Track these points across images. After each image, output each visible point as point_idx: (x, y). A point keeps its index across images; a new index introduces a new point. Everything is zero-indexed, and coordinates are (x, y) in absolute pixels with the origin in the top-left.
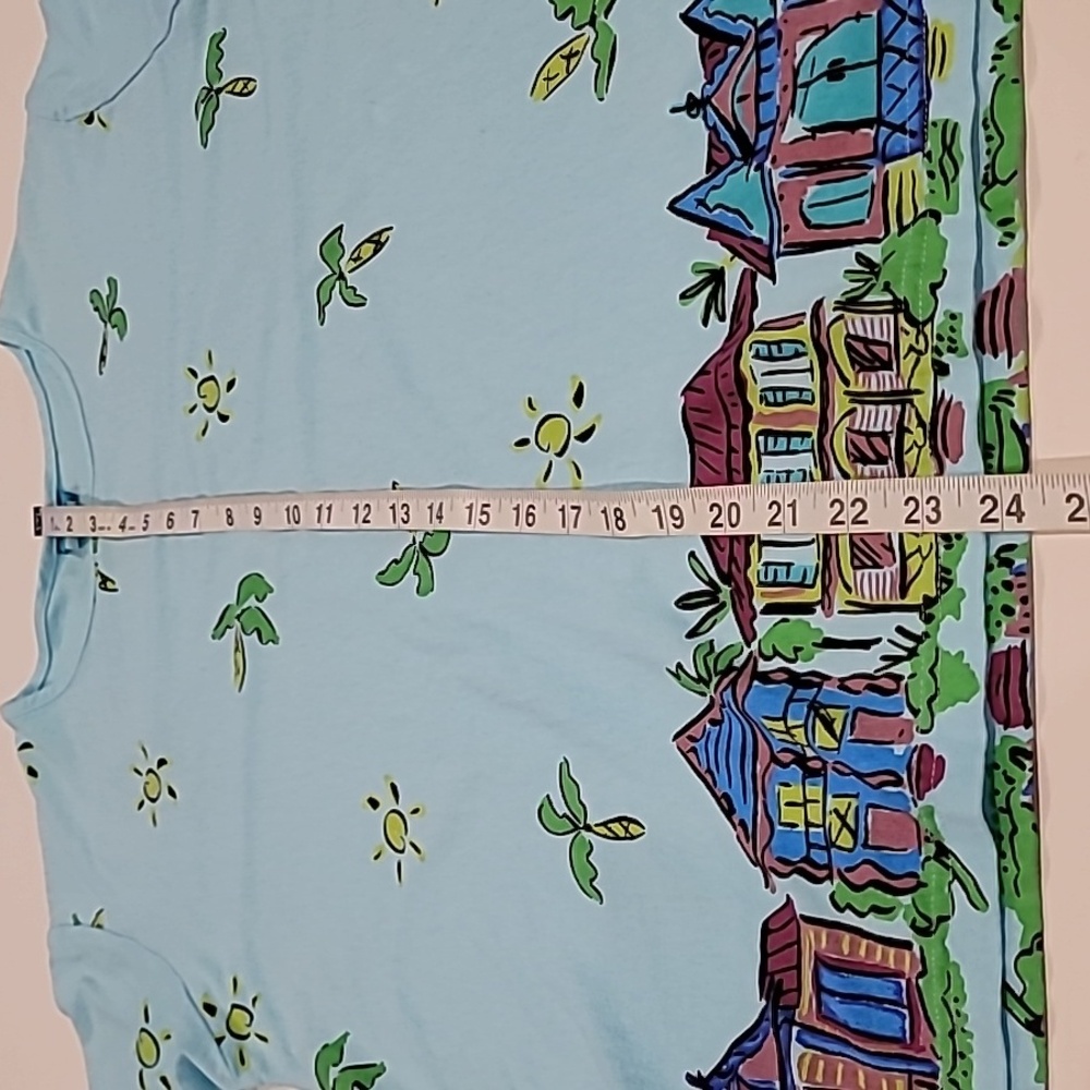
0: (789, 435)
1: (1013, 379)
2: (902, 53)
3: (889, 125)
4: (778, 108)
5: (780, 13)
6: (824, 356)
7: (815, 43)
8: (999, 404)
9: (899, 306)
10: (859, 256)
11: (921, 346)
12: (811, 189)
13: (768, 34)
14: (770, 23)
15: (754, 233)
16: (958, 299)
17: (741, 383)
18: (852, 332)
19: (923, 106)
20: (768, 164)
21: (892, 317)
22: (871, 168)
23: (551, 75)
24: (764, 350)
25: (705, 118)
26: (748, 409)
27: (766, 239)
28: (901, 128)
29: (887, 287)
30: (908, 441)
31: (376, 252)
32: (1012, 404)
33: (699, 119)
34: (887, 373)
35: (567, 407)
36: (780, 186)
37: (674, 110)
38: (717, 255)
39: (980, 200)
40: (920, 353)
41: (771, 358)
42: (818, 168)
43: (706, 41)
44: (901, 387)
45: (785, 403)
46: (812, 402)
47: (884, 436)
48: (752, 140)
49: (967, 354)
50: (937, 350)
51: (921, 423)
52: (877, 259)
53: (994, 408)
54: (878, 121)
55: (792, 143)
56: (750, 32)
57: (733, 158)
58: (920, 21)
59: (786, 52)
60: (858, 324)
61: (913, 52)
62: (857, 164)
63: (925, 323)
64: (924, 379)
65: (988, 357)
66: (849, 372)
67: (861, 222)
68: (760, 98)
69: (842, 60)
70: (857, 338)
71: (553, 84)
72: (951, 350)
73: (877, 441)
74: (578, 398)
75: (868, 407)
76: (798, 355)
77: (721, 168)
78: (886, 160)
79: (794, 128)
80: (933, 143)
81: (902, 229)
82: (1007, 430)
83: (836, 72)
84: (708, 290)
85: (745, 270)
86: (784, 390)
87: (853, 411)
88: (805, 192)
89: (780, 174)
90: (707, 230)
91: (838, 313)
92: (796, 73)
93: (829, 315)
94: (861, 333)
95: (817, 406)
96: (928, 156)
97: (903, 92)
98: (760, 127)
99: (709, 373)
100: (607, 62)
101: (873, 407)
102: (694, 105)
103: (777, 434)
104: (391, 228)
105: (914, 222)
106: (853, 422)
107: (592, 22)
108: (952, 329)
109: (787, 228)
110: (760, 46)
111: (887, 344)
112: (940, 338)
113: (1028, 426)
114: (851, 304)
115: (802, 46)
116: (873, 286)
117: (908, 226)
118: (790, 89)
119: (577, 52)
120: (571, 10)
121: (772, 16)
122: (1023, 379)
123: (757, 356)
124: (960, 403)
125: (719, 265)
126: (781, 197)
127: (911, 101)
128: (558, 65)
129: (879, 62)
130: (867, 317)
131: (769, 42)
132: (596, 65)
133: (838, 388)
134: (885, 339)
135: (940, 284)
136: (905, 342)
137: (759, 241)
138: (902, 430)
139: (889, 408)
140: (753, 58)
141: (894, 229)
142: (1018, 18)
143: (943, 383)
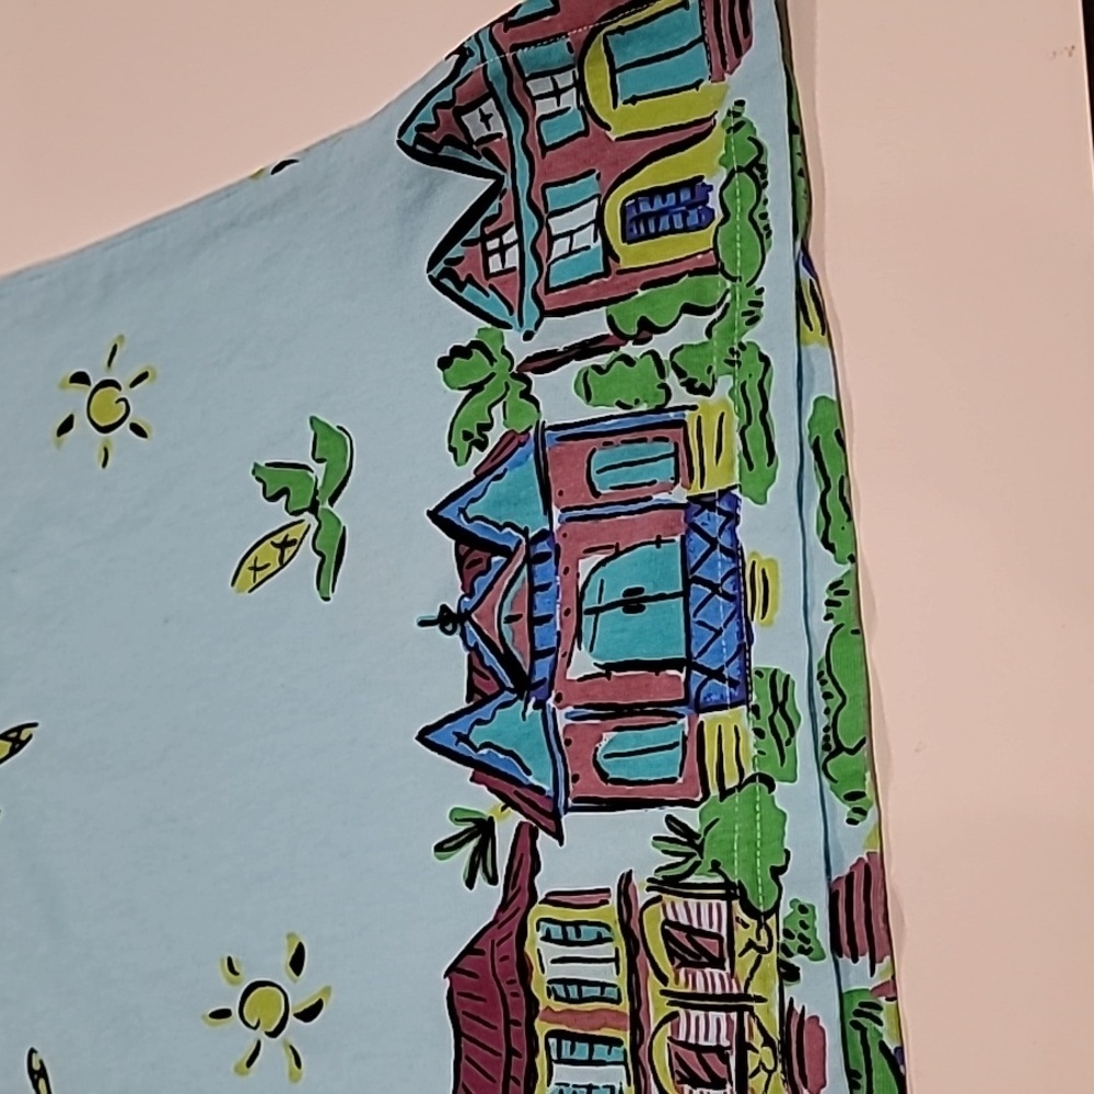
0: (592, 1041)
1: (879, 990)
2: (714, 588)
3: (702, 669)
4: (559, 634)
5: (556, 525)
6: (634, 943)
7: (602, 563)
8: (862, 1020)
9: (731, 891)
10: (669, 819)
11: (764, 943)
12: (607, 736)
13: (543, 547)
14: (544, 535)
15: (532, 780)
16: (806, 887)
17: (524, 969)
18: (671, 917)
19: (743, 650)
20: (550, 702)
21: (724, 904)
22: (682, 716)
23: (259, 565)
24: (557, 932)
25: (463, 636)
26: (532, 1003)
27: (548, 788)
28: (718, 675)
29: (716, 866)
30: (752, 1062)
31: (13, 752)
32: (880, 1023)
33: (457, 637)
34: (716, 972)
35: (283, 976)
36: (566, 728)
37: (423, 623)
38: (485, 802)
39: (823, 769)
40: (761, 950)
41: (565, 942)
42: (614, 712)
43: (464, 549)
44: (735, 991)
45: (582, 1000)
46: (618, 1001)
47: (720, 1051)
48: (527, 670)
49: (823, 957)
50: (784, 949)
51: (768, 1041)
52: (695, 827)
53: (856, 1025)
54: (687, 663)
55: (580, 680)
56: (520, 542)
57: (503, 688)
58: (734, 553)
59: (566, 571)
60: (680, 909)
61: (728, 587)
62: (664, 711)
63: (768, 915)
64: (766, 983)
65: (845, 960)
66: (666, 966)
67: (673, 780)
68: (534, 622)
69: (640, 590)
70: (677, 925)
71: (260, 575)
72: (801, 950)
73: (712, 1059)
74: (297, 963)
75: (694, 1013)
76: (600, 940)
77: (487, 699)
78: (699, 710)
79: (582, 663)
80: (760, 695)
81: (725, 793)
82: (875, 1052)
83: (633, 602)
84: (474, 843)
85: (521, 824)
86: (580, 983)
87: (675, 1015)
88: (601, 739)
89: (567, 716)
90: (470, 771)
91: (654, 894)
92: (580, 597)
93: (643, 896)
94: (684, 920)
95: (625, 1006)
96: (755, 710)
97: (718, 633)
98: (536, 655)
99: (481, 952)
100: (333, 558)
101: (701, 1014)
102: (447, 620)
103: (574, 1038)
104: (35, 725)
105: (740, 787)
106: (676, 1029)
107: (313, 509)
108: (803, 925)
109: (575, 778)
110: (531, 560)
111: (718, 936)
112: (788, 934)
113: (900, 1050)
114: (668, 883)
115: (586, 565)
116: (697, 864)
117: (732, 791)
118: (574, 614)
119: (294, 542)
120: (285, 491)
121: (547, 527)
122: (890, 989)
123: (547, 938)
124: (815, 1019)
125: (486, 813)
126: (568, 742)
127: (728, 642)
128: (267, 553)
129: (685, 594)
130: (692, 902)
131: (544, 557)
132: (319, 558)
133: (653, 986)
134: (715, 930)
135: (783, 869)
136: (742, 936)
137: (540, 791)
138: (743, 1047)
139: (722, 1015)
140: (525, 571)
141: (714, 792)
142: (853, 559)
143: (791, 990)
